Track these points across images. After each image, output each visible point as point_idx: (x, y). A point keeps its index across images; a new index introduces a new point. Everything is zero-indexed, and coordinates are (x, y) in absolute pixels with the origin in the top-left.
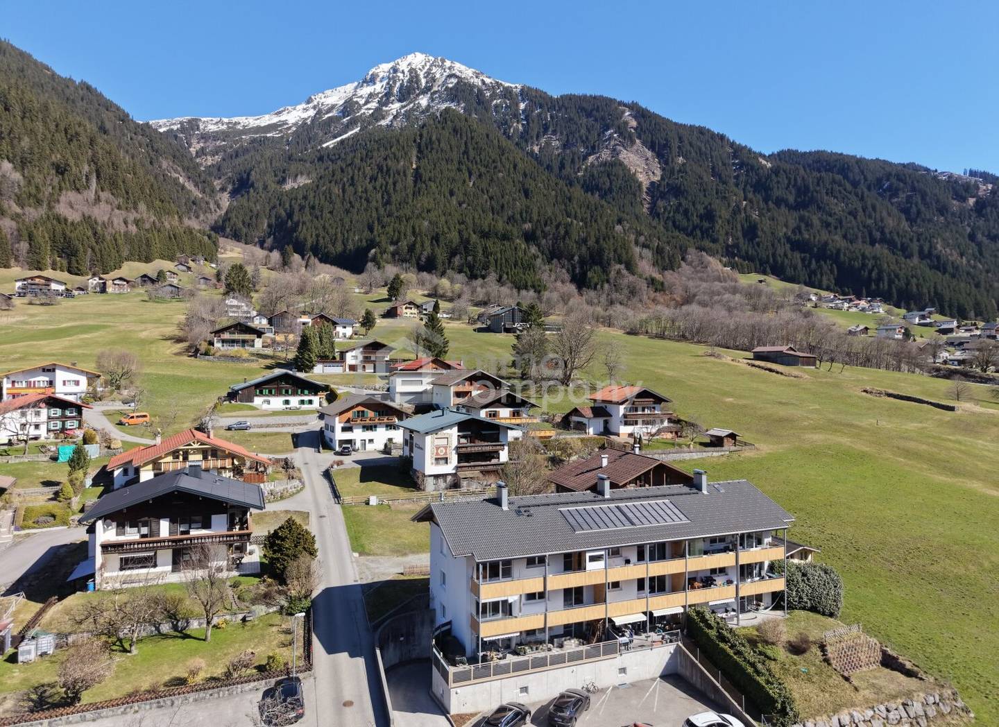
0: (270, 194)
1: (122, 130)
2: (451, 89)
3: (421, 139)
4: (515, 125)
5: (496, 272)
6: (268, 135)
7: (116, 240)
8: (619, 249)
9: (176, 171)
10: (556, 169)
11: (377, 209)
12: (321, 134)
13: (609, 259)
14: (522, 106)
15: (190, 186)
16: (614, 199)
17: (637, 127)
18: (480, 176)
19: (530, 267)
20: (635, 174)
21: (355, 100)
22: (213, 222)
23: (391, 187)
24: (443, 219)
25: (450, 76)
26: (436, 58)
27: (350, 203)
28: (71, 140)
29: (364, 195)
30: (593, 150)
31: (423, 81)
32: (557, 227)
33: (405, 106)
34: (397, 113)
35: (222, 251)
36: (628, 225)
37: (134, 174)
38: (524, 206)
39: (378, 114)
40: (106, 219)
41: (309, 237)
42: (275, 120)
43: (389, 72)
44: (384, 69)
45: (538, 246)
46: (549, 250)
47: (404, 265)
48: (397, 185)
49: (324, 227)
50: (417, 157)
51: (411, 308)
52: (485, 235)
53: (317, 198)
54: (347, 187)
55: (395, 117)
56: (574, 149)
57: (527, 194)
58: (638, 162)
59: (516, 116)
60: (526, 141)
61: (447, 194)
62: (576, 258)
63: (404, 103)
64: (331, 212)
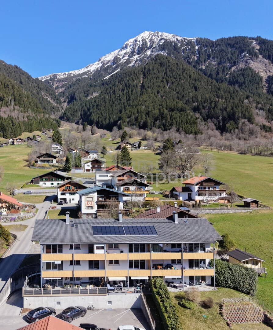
0: (82, 101)
1: (28, 82)
2: (161, 45)
3: (145, 69)
4: (193, 57)
5: (176, 127)
6: (83, 77)
7: (19, 124)
8: (244, 111)
9: (47, 96)
10: (214, 76)
11: (124, 103)
12: (104, 73)
13: (239, 117)
14: (197, 48)
15: (52, 101)
16: (246, 87)
17: (260, 49)
18: (172, 83)
19: (194, 123)
20: (258, 73)
21: (118, 57)
22: (60, 115)
23: (130, 93)
24: (152, 105)
25: (161, 39)
26: (155, 32)
27: (113, 102)
28: (6, 88)
29: (119, 98)
30: (235, 63)
31: (149, 44)
32: (211, 103)
33: (140, 56)
34: (137, 60)
35: (62, 126)
36: (252, 99)
37: (28, 98)
38: (194, 95)
39: (128, 61)
40: (16, 117)
41: (95, 118)
42: (86, 70)
43: (133, 42)
44: (131, 41)
45: (201, 113)
46: (206, 115)
47: (133, 127)
48: (133, 91)
49: (101, 113)
50: (143, 78)
51: (128, 145)
52: (172, 110)
53: (100, 101)
54: (112, 95)
55: (136, 62)
56: (224, 65)
57: (196, 89)
58: (261, 67)
59: (193, 53)
60: (199, 64)
61: (156, 94)
62: (221, 118)
63: (139, 55)
64: (105, 107)
